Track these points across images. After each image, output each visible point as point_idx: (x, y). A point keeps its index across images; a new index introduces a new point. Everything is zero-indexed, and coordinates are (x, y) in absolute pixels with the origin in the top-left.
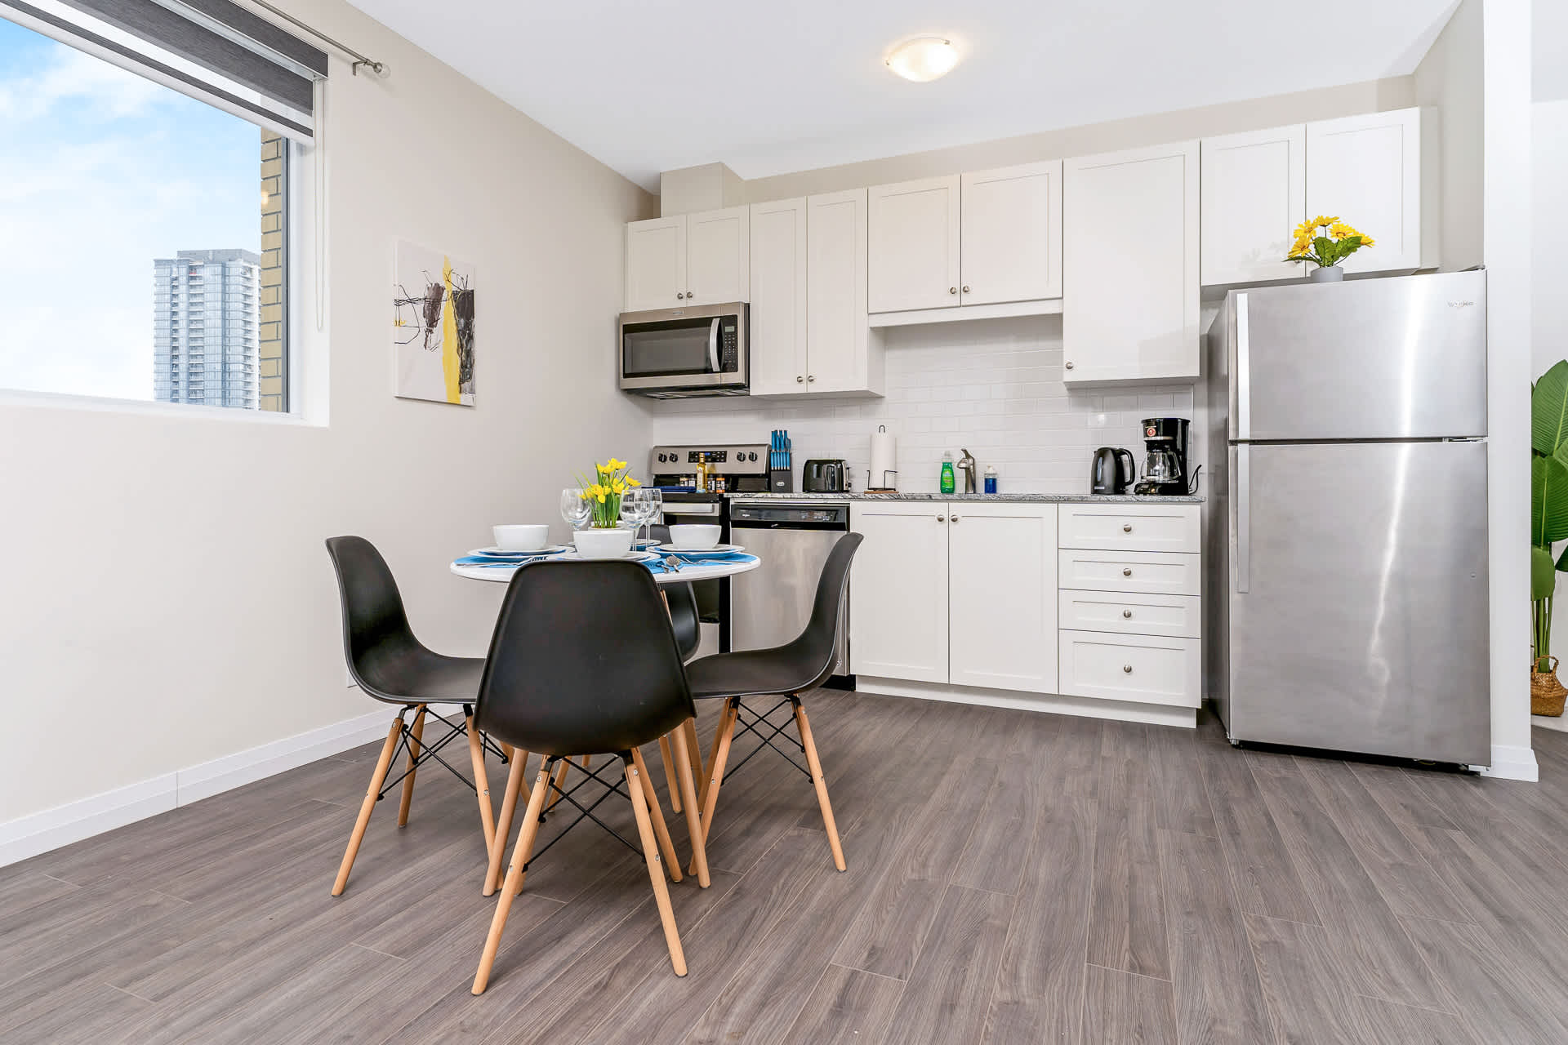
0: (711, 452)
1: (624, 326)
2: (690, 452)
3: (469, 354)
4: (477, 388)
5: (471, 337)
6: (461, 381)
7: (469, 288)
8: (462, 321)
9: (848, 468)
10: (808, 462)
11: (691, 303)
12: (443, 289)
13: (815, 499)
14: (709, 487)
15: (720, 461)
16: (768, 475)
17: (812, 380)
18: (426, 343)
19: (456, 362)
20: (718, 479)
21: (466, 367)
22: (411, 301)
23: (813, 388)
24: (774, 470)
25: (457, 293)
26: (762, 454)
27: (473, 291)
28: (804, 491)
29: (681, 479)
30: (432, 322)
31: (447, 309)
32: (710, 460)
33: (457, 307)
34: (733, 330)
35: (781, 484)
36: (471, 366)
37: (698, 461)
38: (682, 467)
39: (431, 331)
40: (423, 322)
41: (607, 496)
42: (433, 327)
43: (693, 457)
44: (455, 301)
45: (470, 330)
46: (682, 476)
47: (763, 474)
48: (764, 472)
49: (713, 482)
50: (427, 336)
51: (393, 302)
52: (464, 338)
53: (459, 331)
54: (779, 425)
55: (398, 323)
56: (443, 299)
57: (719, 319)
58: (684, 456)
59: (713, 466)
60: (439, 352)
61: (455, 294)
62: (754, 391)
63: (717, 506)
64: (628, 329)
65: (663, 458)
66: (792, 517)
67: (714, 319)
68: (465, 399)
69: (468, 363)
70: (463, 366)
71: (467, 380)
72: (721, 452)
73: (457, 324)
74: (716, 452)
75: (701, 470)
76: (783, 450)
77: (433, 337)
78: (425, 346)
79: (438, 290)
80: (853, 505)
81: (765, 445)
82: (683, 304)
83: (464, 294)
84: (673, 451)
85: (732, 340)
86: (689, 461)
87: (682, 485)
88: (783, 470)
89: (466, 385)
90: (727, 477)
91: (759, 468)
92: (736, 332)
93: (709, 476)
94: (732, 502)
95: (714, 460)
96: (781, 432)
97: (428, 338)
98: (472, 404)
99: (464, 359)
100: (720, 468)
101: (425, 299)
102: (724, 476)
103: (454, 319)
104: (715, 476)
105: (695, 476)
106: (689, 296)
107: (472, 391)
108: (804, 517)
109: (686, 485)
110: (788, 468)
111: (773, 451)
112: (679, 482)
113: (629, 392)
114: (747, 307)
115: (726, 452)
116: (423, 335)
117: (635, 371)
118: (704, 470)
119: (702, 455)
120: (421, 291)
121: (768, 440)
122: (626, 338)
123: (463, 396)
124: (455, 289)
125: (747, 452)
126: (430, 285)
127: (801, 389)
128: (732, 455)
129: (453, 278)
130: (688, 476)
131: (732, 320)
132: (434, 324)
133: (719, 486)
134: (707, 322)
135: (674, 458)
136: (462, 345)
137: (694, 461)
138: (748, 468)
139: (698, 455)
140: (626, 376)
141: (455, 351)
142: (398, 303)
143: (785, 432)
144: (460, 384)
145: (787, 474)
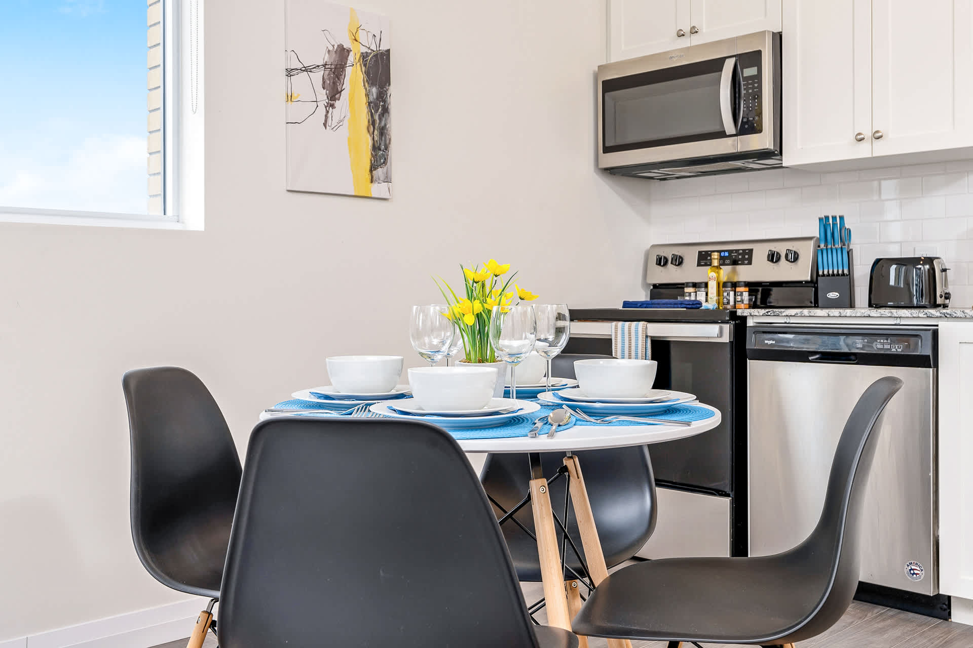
0: (730, 252)
1: (603, 82)
2: (700, 253)
3: (383, 131)
4: (395, 177)
5: (386, 110)
6: (373, 168)
7: (383, 48)
8: (374, 90)
9: (944, 270)
10: (877, 261)
11: (696, 40)
12: (349, 51)
13: (884, 318)
14: (725, 300)
15: (743, 264)
16: (813, 283)
17: (881, 137)
18: (326, 121)
19: (367, 142)
20: (738, 289)
21: (380, 149)
22: (306, 69)
23: (881, 149)
24: (823, 275)
25: (367, 54)
26: (807, 252)
27: (388, 51)
28: (870, 305)
29: (687, 290)
30: (334, 94)
31: (354, 76)
32: (728, 261)
33: (367, 73)
34: (756, 73)
35: (833, 295)
36: (386, 148)
37: (710, 265)
38: (689, 272)
39: (332, 106)
40: (322, 95)
41: (478, 316)
42: (335, 100)
43: (704, 259)
44: (365, 65)
45: (384, 101)
46: (687, 285)
47: (807, 282)
48: (809, 279)
49: (732, 293)
50: (328, 112)
51: (285, 73)
52: (376, 111)
53: (369, 103)
54: (832, 209)
55: (290, 98)
56: (349, 63)
57: (733, 60)
58: (691, 257)
59: (734, 271)
60: (344, 131)
61: (364, 56)
62: (788, 160)
63: (727, 328)
64: (609, 86)
65: (662, 262)
66: (843, 345)
67: (727, 60)
68: (378, 189)
69: (383, 144)
70: (375, 148)
71: (380, 165)
72: (744, 250)
73: (367, 95)
74: (737, 251)
75: (711, 276)
76: (838, 245)
77: (336, 114)
78: (325, 124)
79: (342, 53)
80: (944, 327)
81: (810, 238)
82: (685, 43)
83: (376, 56)
84: (678, 251)
85: (753, 88)
86: (699, 265)
87: (687, 298)
88: (838, 275)
89: (380, 172)
90: (753, 287)
91: (801, 272)
92: (758, 77)
93: (725, 285)
94: (750, 323)
95: (735, 263)
96: (834, 218)
97: (329, 114)
98: (386, 196)
99: (376, 138)
100: (745, 273)
101: (324, 65)
102: (748, 284)
103: (363, 88)
104: (735, 285)
105: (706, 285)
106: (694, 31)
107: (387, 179)
108: (858, 345)
109: (693, 298)
110: (846, 272)
111: (822, 246)
112: (683, 295)
113: (611, 172)
114: (778, 38)
115: (751, 251)
116: (322, 110)
117: (620, 141)
118: (718, 277)
119: (715, 256)
120: (320, 56)
121: (814, 231)
122: (606, 98)
123: (375, 186)
124: (364, 50)
125: (781, 248)
126: (331, 48)
127: (864, 151)
128: (760, 254)
129: (361, 36)
130: (695, 285)
131: (754, 58)
132: (337, 96)
133: (739, 298)
134: (716, 65)
135: (679, 261)
136: (373, 123)
137: (706, 265)
138: (784, 272)
139: (710, 256)
140: (607, 150)
141: (365, 130)
142: (290, 73)
143: (841, 218)
144: (371, 171)
145: (845, 280)
